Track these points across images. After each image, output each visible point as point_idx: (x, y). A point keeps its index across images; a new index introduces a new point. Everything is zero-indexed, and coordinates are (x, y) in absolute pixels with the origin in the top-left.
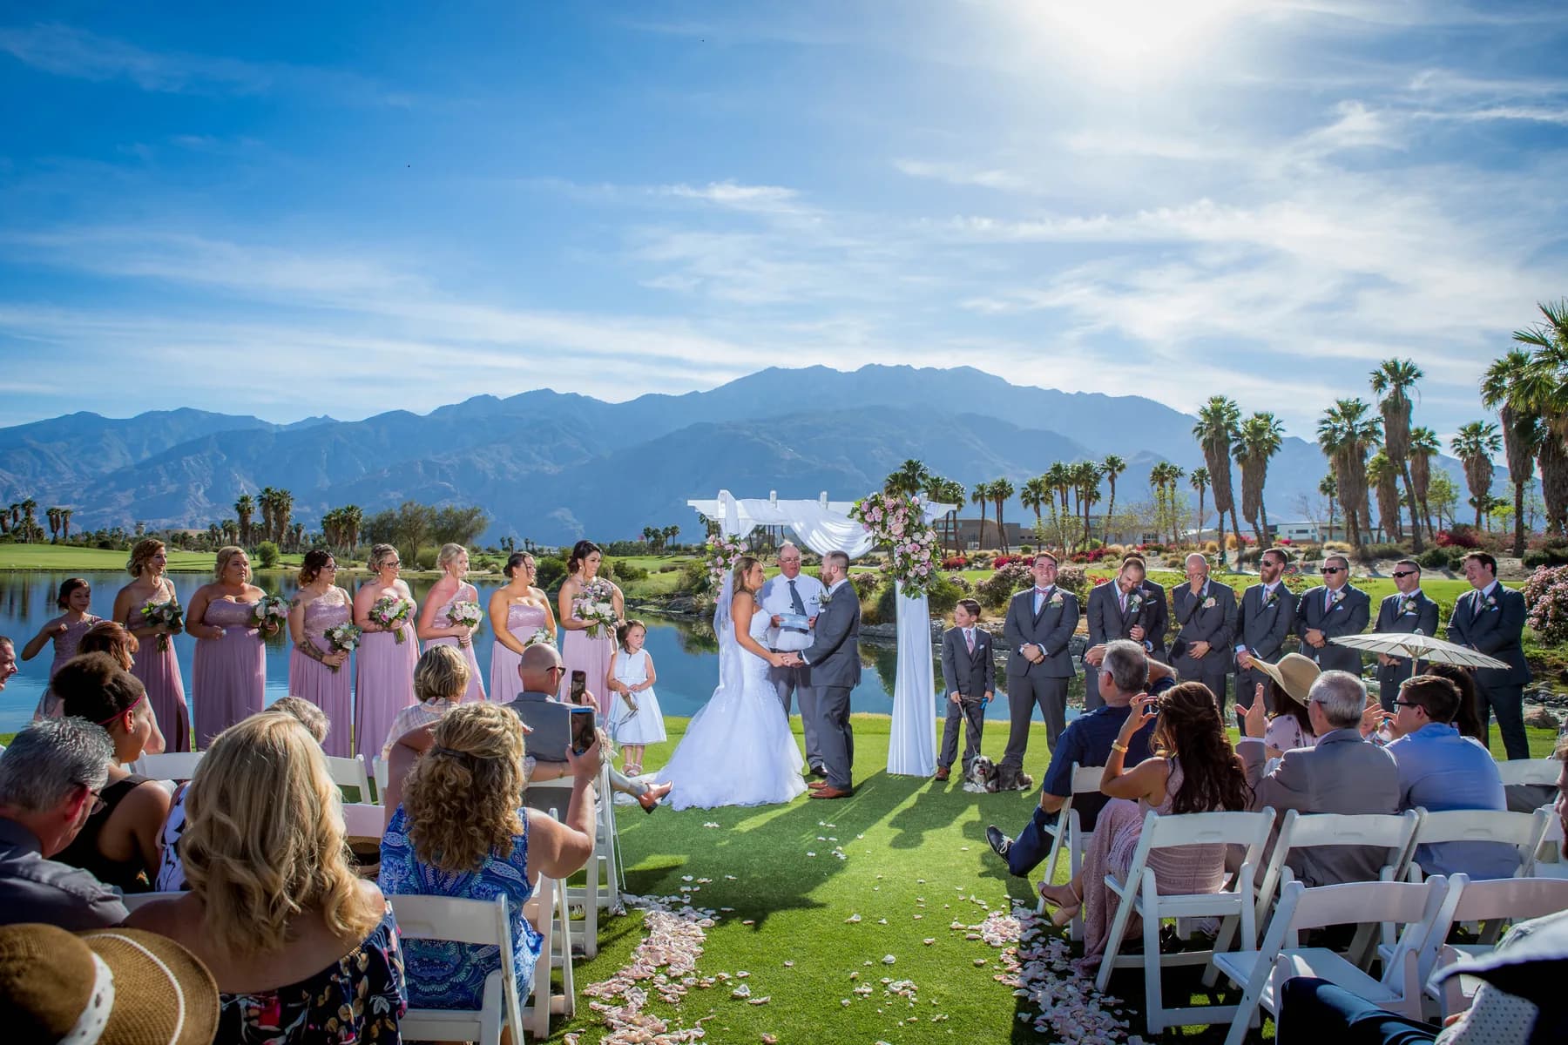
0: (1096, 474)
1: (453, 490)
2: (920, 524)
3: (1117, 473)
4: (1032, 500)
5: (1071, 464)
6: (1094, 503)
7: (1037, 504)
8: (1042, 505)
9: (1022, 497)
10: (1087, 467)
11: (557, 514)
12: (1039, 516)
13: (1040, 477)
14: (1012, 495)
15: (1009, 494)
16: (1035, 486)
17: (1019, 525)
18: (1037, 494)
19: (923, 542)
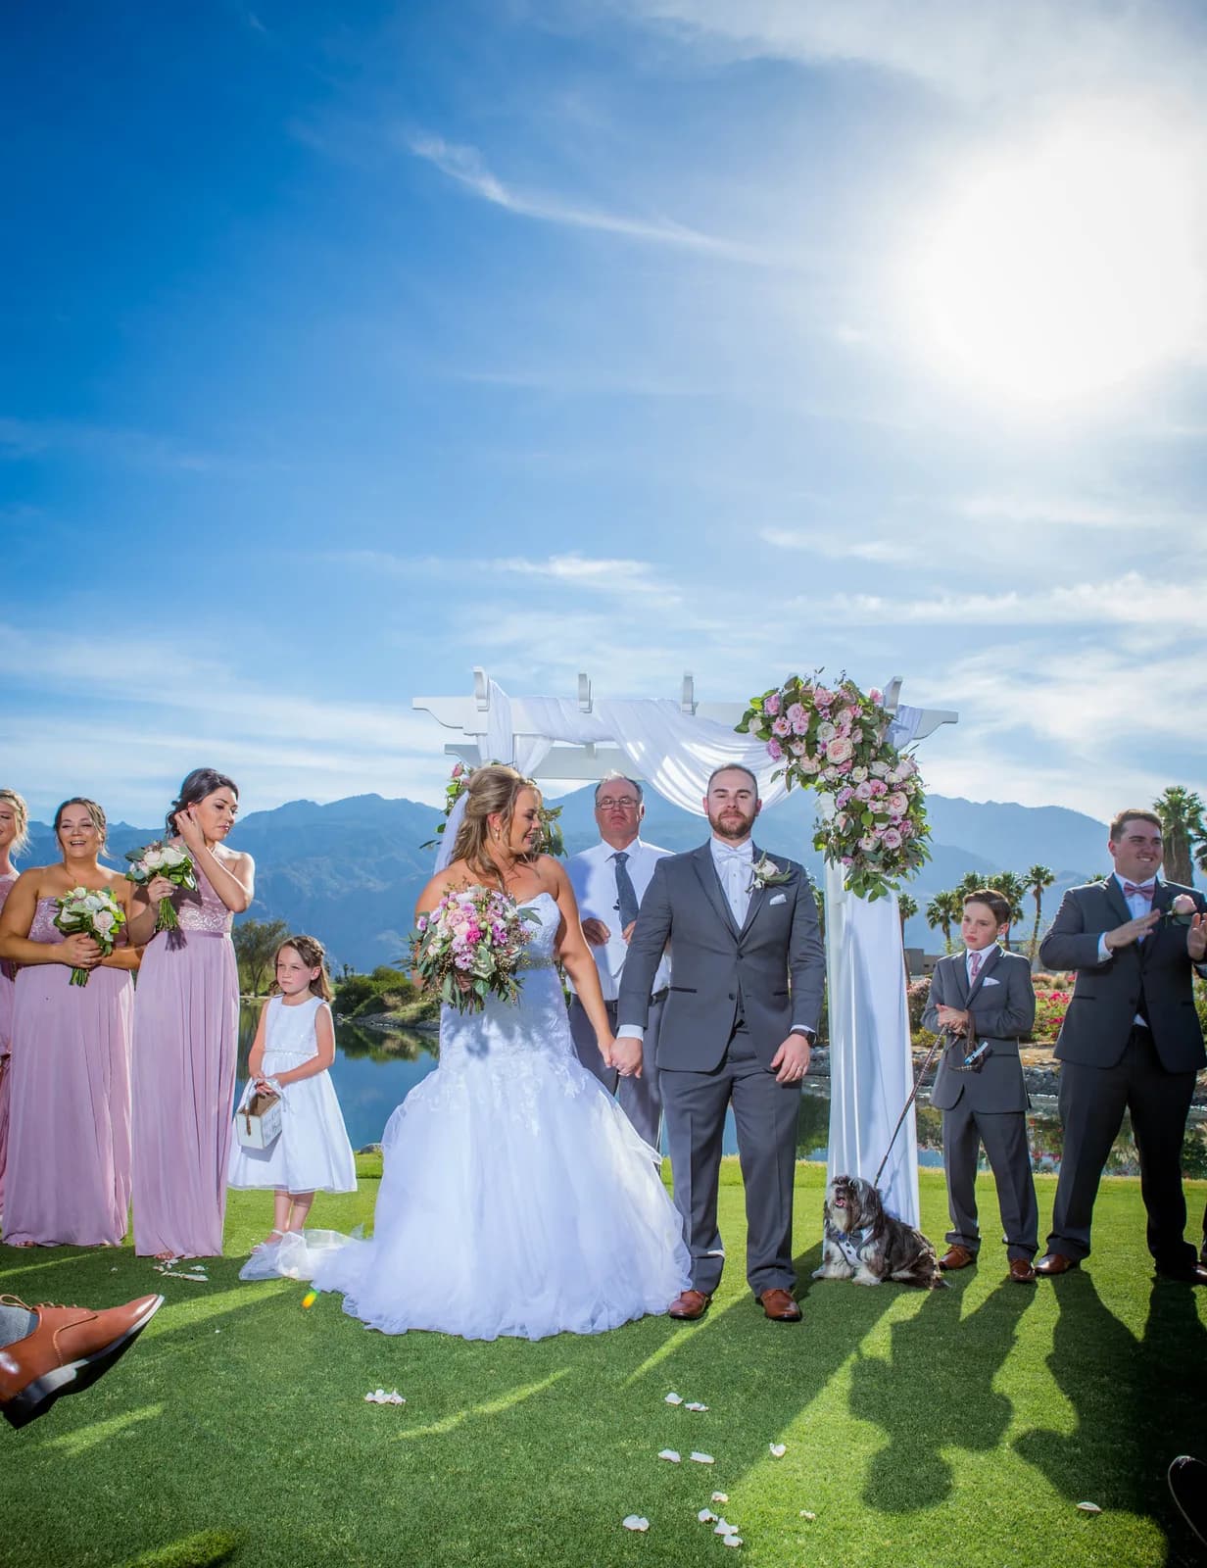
0: (1018, 887)
1: (265, 908)
3: (1044, 887)
4: (941, 919)
5: (989, 875)
6: (1015, 923)
7: (947, 923)
8: (953, 925)
9: (929, 915)
10: (1008, 879)
11: (383, 937)
12: (948, 937)
13: (950, 891)
14: (916, 914)
15: (912, 913)
16: (944, 902)
17: (922, 950)
18: (947, 911)
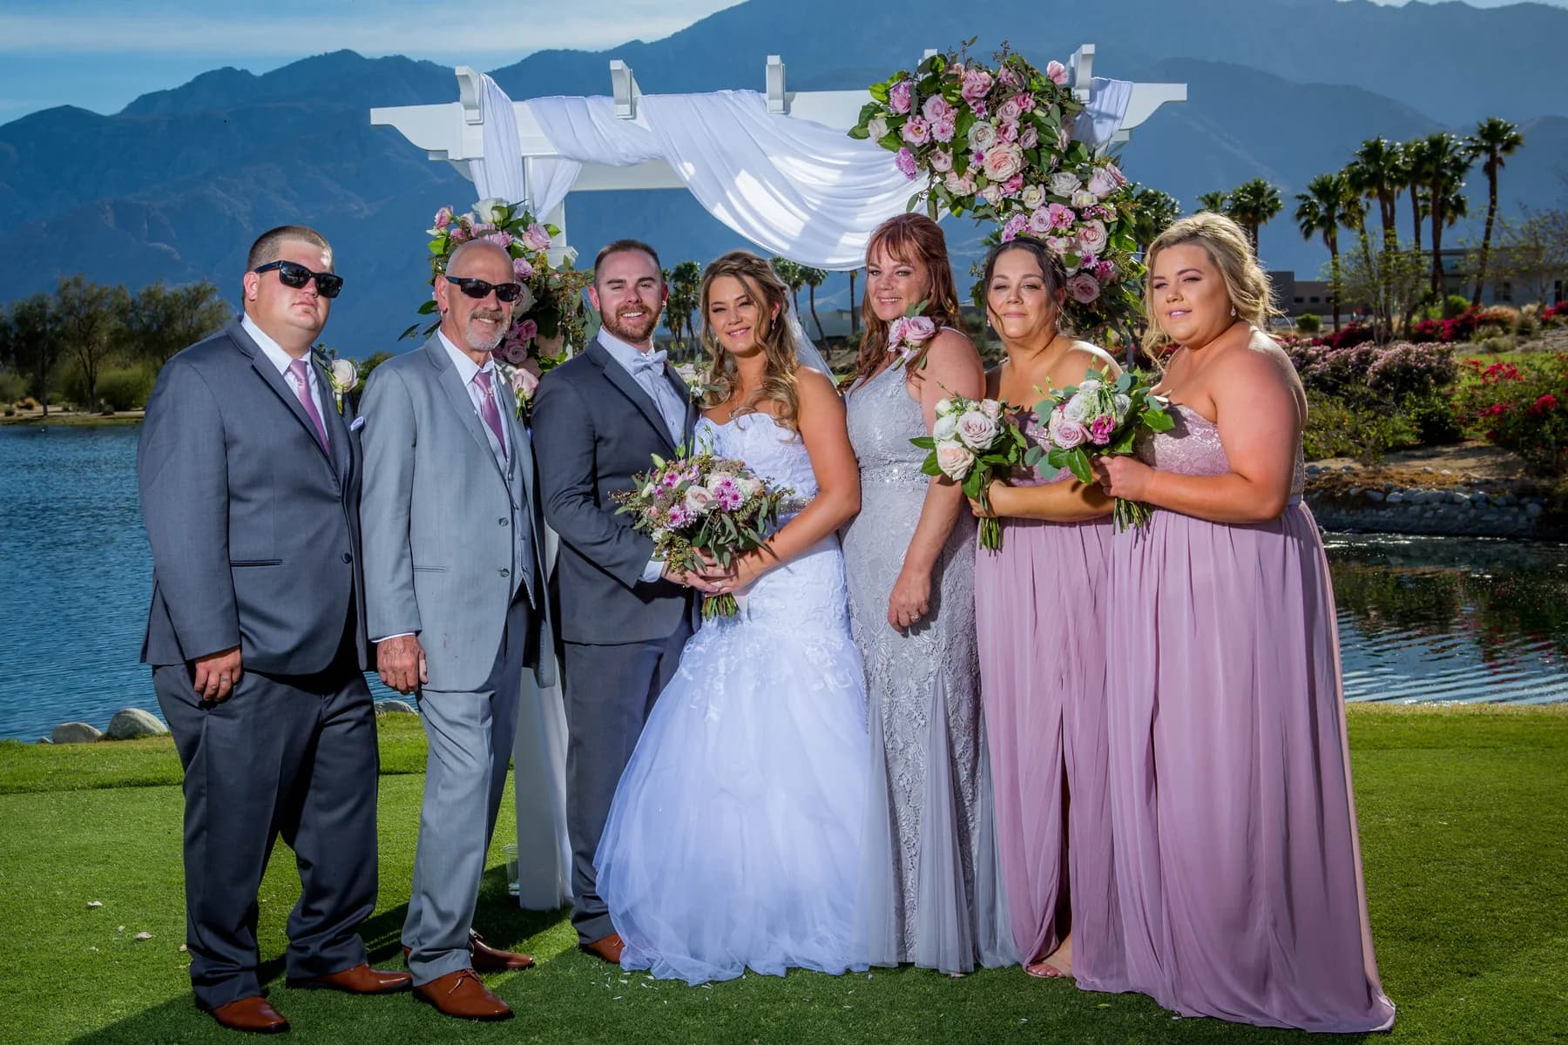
0: (1456, 160)
1: (177, 256)
2: (1073, 147)
3: (1503, 155)
4: (1322, 222)
5: (1399, 143)
6: (1452, 222)
7: (1330, 228)
8: (1342, 233)
9: (1299, 216)
10: (1438, 146)
12: (1334, 252)
13: (1335, 170)
14: (1277, 214)
15: (1271, 212)
16: (1325, 191)
18: (1330, 208)
19: (1084, 199)
